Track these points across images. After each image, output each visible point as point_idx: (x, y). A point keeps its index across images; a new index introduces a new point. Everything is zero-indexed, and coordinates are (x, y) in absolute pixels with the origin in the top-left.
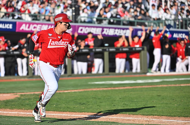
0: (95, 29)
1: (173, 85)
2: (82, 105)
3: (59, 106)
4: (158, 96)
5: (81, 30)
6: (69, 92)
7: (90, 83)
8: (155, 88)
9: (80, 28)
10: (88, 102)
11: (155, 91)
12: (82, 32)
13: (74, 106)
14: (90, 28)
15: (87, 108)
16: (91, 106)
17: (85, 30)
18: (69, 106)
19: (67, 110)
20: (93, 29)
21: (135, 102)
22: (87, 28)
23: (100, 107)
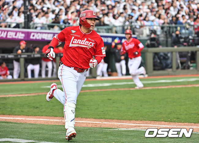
0: (46, 35)
1: (122, 89)
2: (36, 108)
3: (14, 110)
4: (109, 99)
5: (33, 36)
6: (23, 97)
7: (42, 87)
8: (106, 91)
9: (32, 34)
10: (41, 106)
11: (105, 94)
12: (34, 38)
13: (28, 110)
14: (42, 34)
15: (41, 112)
16: (44, 109)
17: (37, 36)
18: (23, 110)
19: (22, 114)
20: (44, 35)
21: (87, 105)
22: (39, 34)
23: (53, 110)
